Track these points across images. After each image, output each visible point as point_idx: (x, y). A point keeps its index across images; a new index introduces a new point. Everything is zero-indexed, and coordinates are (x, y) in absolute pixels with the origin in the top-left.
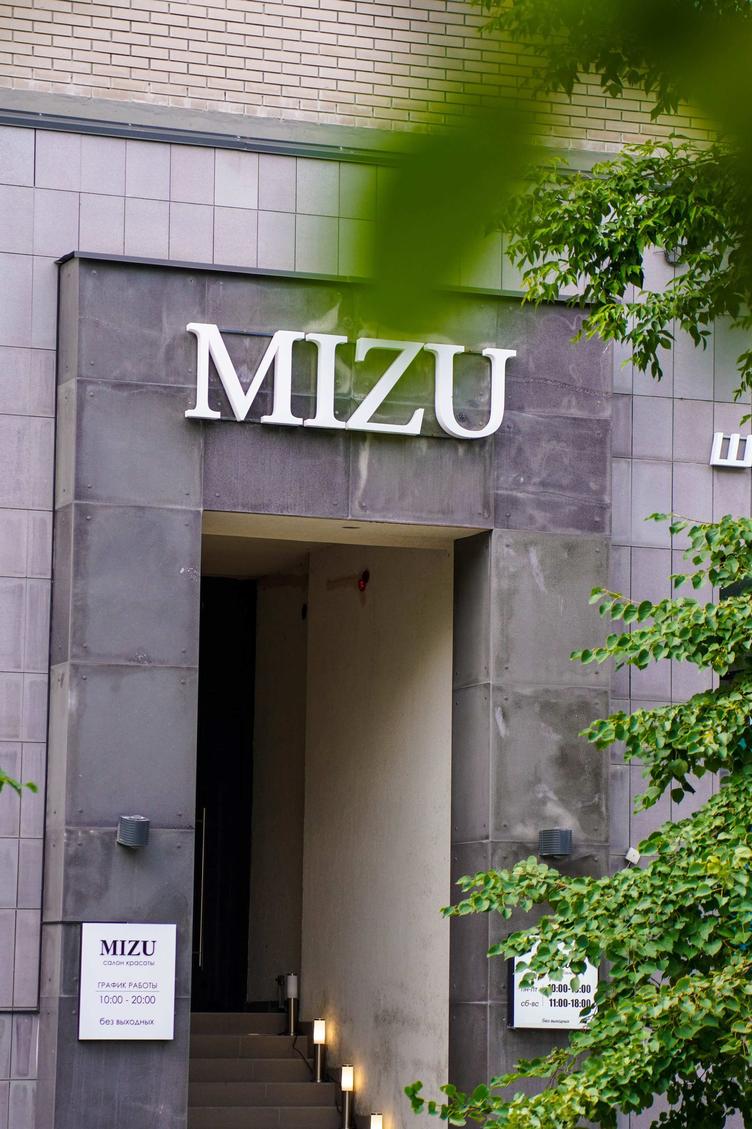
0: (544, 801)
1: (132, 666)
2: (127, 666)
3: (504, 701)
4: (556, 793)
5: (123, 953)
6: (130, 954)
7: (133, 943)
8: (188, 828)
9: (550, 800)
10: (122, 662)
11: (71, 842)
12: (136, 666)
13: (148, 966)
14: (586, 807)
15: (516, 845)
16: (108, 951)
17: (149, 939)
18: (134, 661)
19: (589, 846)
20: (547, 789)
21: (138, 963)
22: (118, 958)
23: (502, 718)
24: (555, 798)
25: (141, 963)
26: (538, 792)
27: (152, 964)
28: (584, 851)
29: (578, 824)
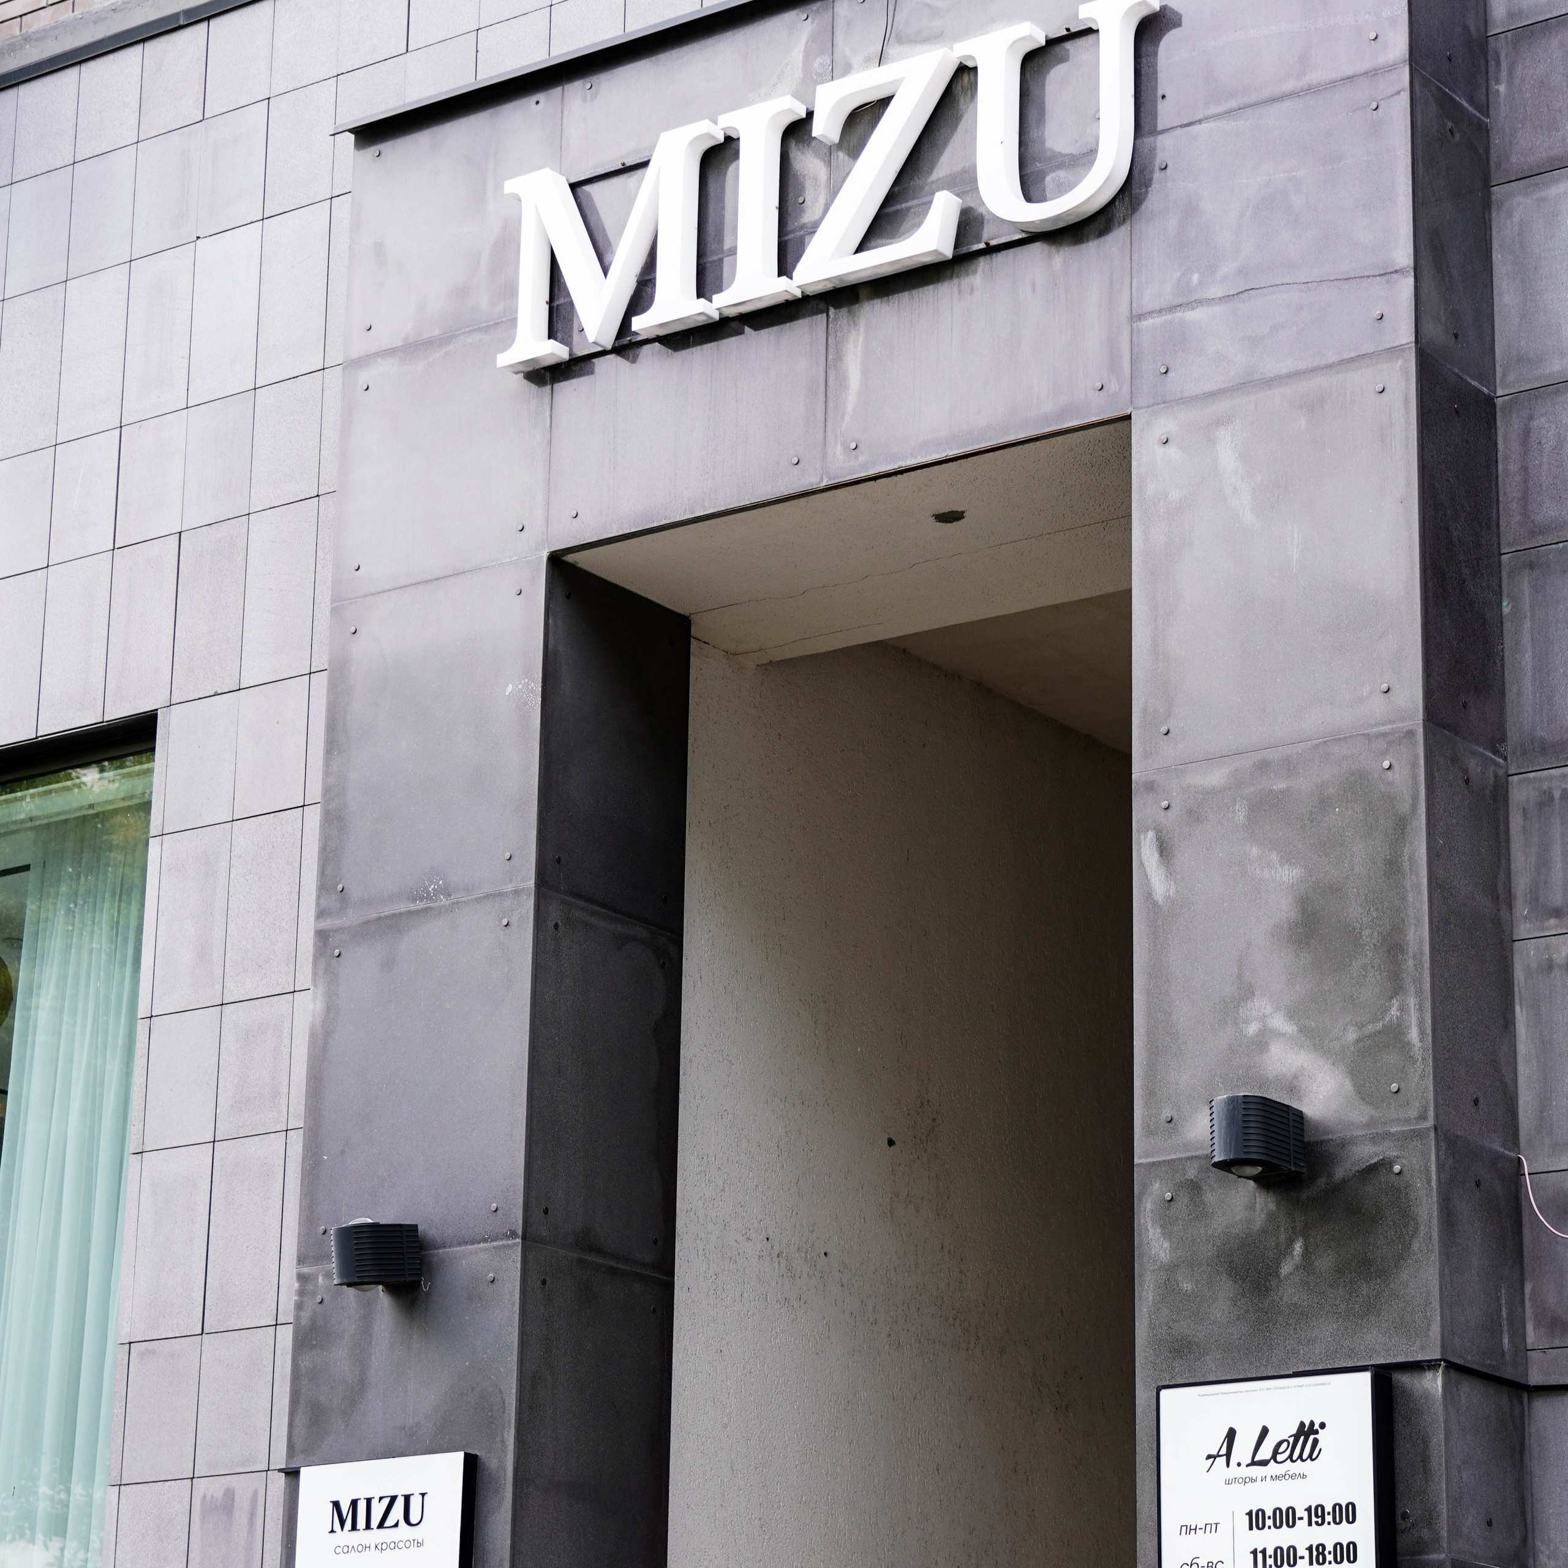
0: (1261, 1043)
1: (418, 912)
2: (410, 913)
3: (1162, 813)
4: (1292, 1014)
5: (368, 1526)
6: (381, 1525)
7: (386, 1501)
8: (508, 1237)
9: (1279, 1034)
10: (402, 907)
12: (426, 910)
13: (414, 1550)
14: (1369, 1036)
15: (1196, 1164)
16: (342, 1523)
17: (415, 1490)
18: (421, 899)
19: (1375, 1139)
20: (1269, 1010)
21: (395, 1545)
22: (362, 1536)
23: (1157, 855)
24: (1289, 1028)
25: (401, 1545)
26: (1247, 1022)
27: (420, 1544)
28: (1366, 1153)
29: (1348, 1086)
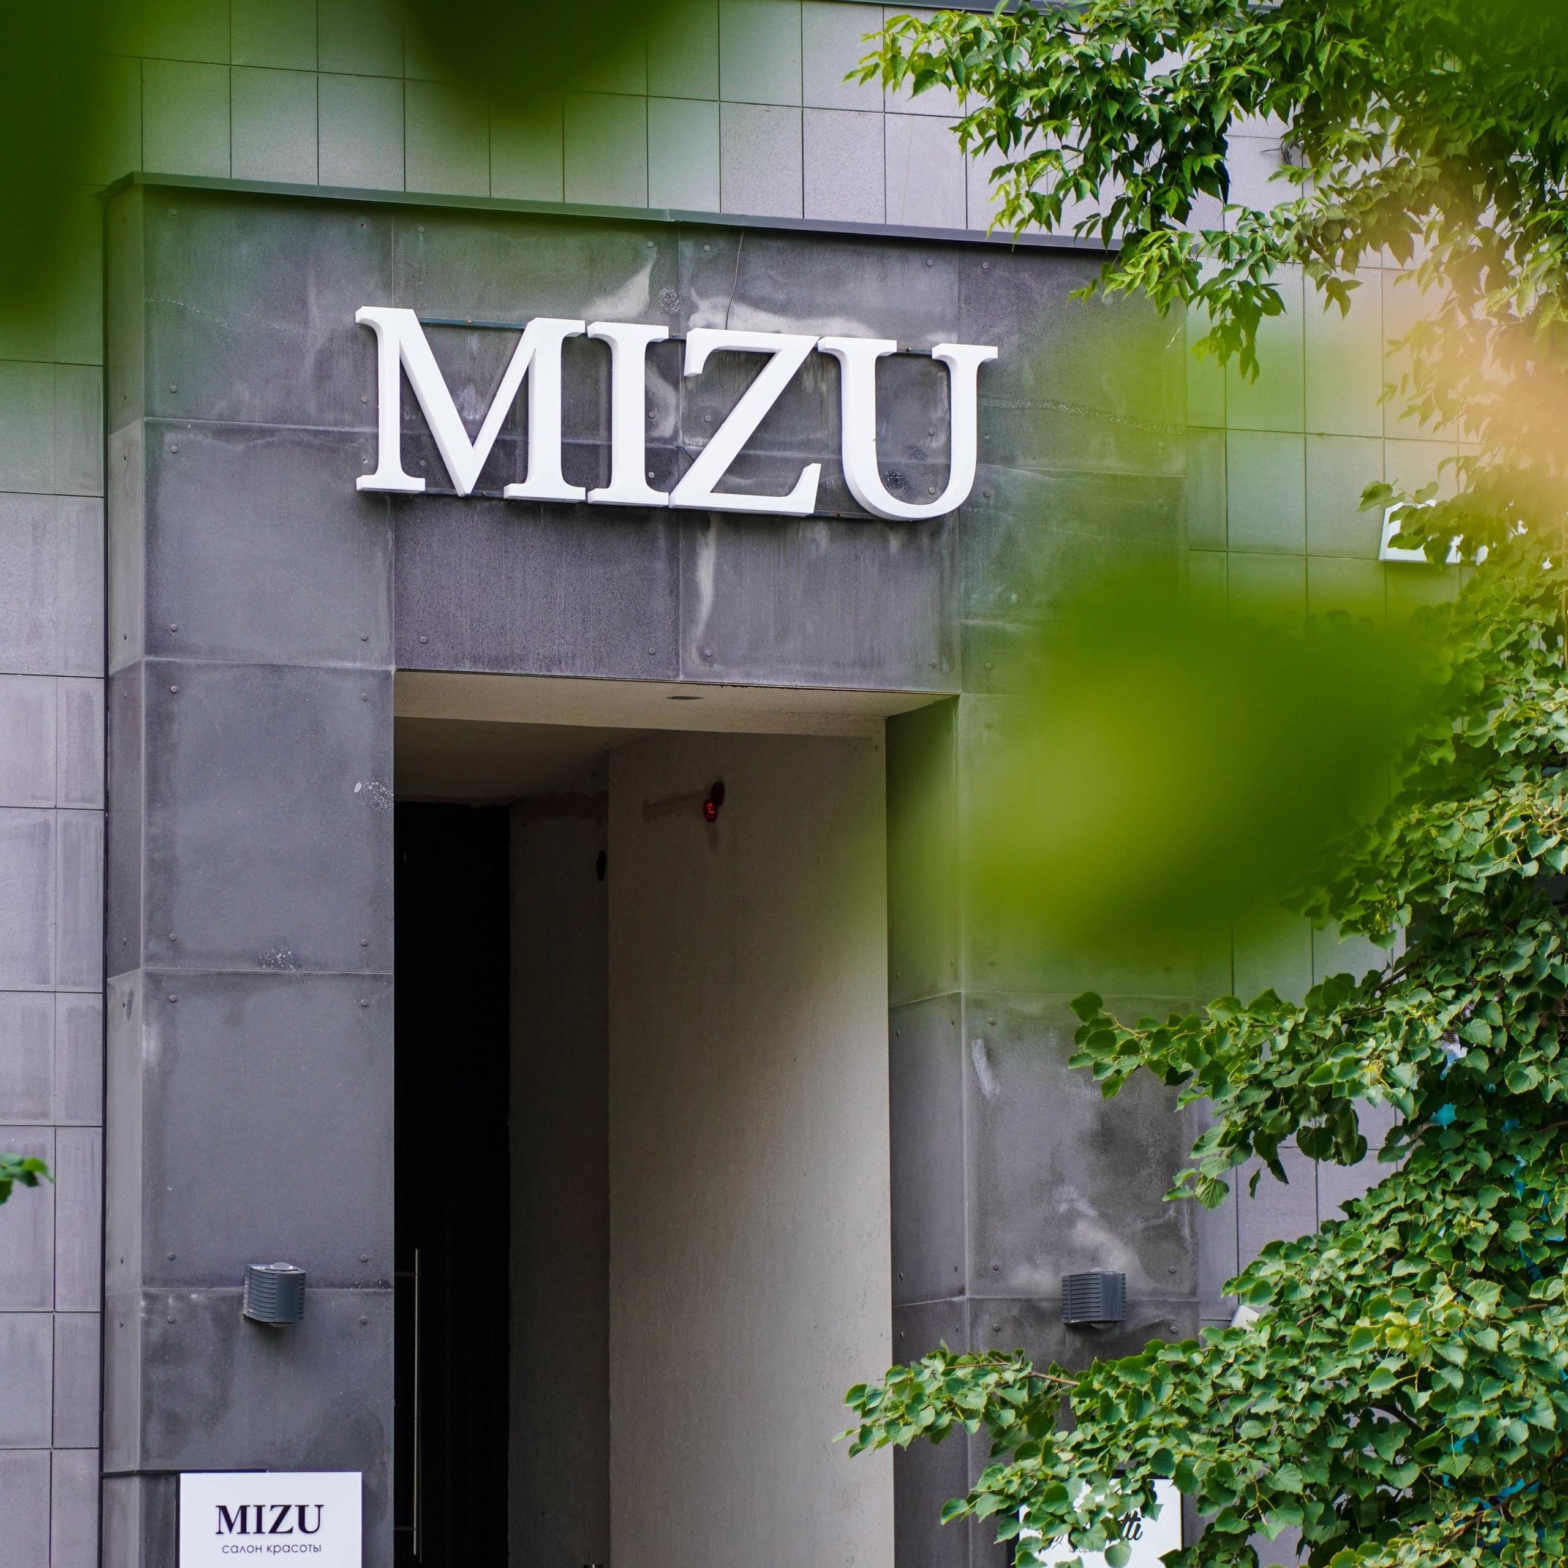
0: (1070, 1219)
1: (265, 975)
2: (256, 974)
3: (989, 1026)
4: (1093, 1202)
5: (259, 1530)
6: (273, 1530)
7: (278, 1511)
8: (380, 1287)
9: (1083, 1216)
10: (245, 968)
11: (154, 1317)
12: (273, 975)
14: (1153, 1228)
15: (1018, 1305)
16: (230, 1526)
17: (310, 1502)
18: (269, 965)
19: (1157, 1304)
20: (1075, 1196)
21: (290, 1549)
23: (984, 1059)
24: (1092, 1212)
26: (1059, 1202)
28: (1150, 1314)
29: (1137, 1262)
